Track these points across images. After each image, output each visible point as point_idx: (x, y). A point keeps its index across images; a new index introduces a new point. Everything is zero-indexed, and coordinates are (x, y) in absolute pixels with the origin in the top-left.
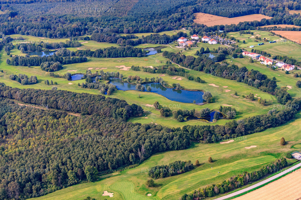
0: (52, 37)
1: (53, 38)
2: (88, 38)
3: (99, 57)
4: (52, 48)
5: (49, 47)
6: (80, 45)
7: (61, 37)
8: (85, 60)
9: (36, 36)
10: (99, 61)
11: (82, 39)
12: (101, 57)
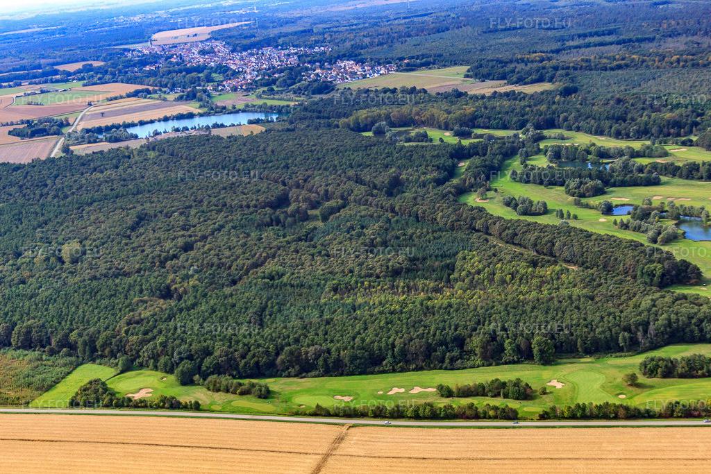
0: (620, 137)
1: (622, 138)
2: (691, 141)
3: (687, 178)
4: (609, 157)
5: (603, 154)
6: (666, 154)
7: (638, 138)
8: (657, 183)
9: (591, 133)
10: (683, 185)
11: (677, 144)
12: (693, 178)
